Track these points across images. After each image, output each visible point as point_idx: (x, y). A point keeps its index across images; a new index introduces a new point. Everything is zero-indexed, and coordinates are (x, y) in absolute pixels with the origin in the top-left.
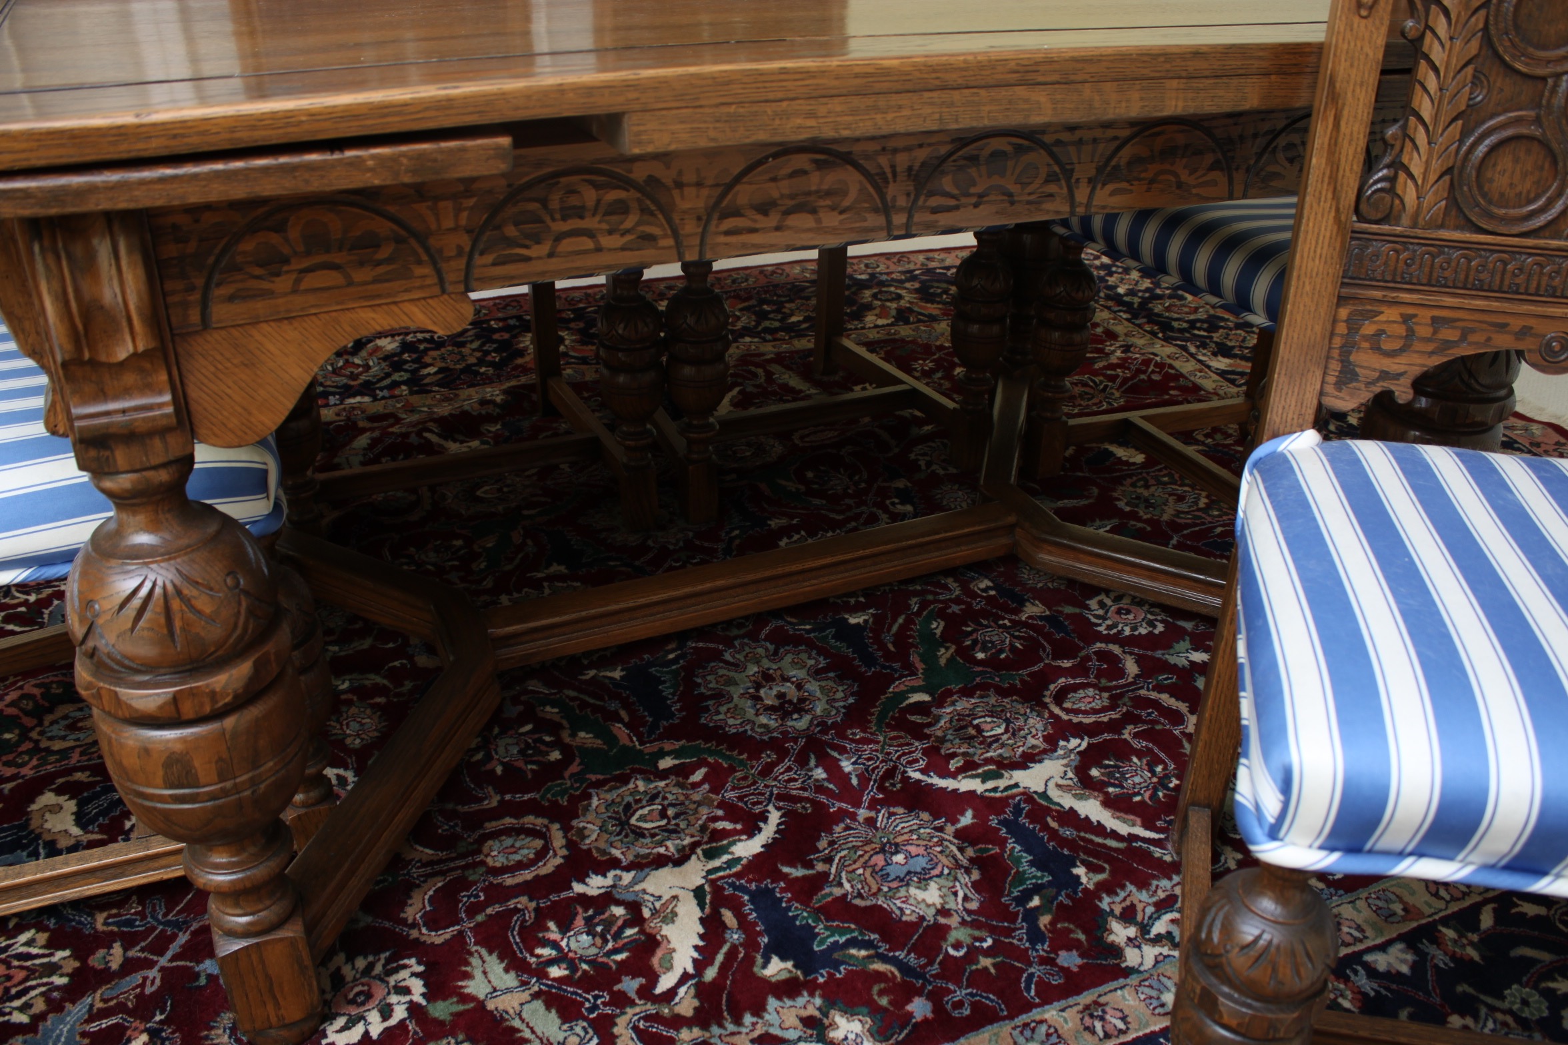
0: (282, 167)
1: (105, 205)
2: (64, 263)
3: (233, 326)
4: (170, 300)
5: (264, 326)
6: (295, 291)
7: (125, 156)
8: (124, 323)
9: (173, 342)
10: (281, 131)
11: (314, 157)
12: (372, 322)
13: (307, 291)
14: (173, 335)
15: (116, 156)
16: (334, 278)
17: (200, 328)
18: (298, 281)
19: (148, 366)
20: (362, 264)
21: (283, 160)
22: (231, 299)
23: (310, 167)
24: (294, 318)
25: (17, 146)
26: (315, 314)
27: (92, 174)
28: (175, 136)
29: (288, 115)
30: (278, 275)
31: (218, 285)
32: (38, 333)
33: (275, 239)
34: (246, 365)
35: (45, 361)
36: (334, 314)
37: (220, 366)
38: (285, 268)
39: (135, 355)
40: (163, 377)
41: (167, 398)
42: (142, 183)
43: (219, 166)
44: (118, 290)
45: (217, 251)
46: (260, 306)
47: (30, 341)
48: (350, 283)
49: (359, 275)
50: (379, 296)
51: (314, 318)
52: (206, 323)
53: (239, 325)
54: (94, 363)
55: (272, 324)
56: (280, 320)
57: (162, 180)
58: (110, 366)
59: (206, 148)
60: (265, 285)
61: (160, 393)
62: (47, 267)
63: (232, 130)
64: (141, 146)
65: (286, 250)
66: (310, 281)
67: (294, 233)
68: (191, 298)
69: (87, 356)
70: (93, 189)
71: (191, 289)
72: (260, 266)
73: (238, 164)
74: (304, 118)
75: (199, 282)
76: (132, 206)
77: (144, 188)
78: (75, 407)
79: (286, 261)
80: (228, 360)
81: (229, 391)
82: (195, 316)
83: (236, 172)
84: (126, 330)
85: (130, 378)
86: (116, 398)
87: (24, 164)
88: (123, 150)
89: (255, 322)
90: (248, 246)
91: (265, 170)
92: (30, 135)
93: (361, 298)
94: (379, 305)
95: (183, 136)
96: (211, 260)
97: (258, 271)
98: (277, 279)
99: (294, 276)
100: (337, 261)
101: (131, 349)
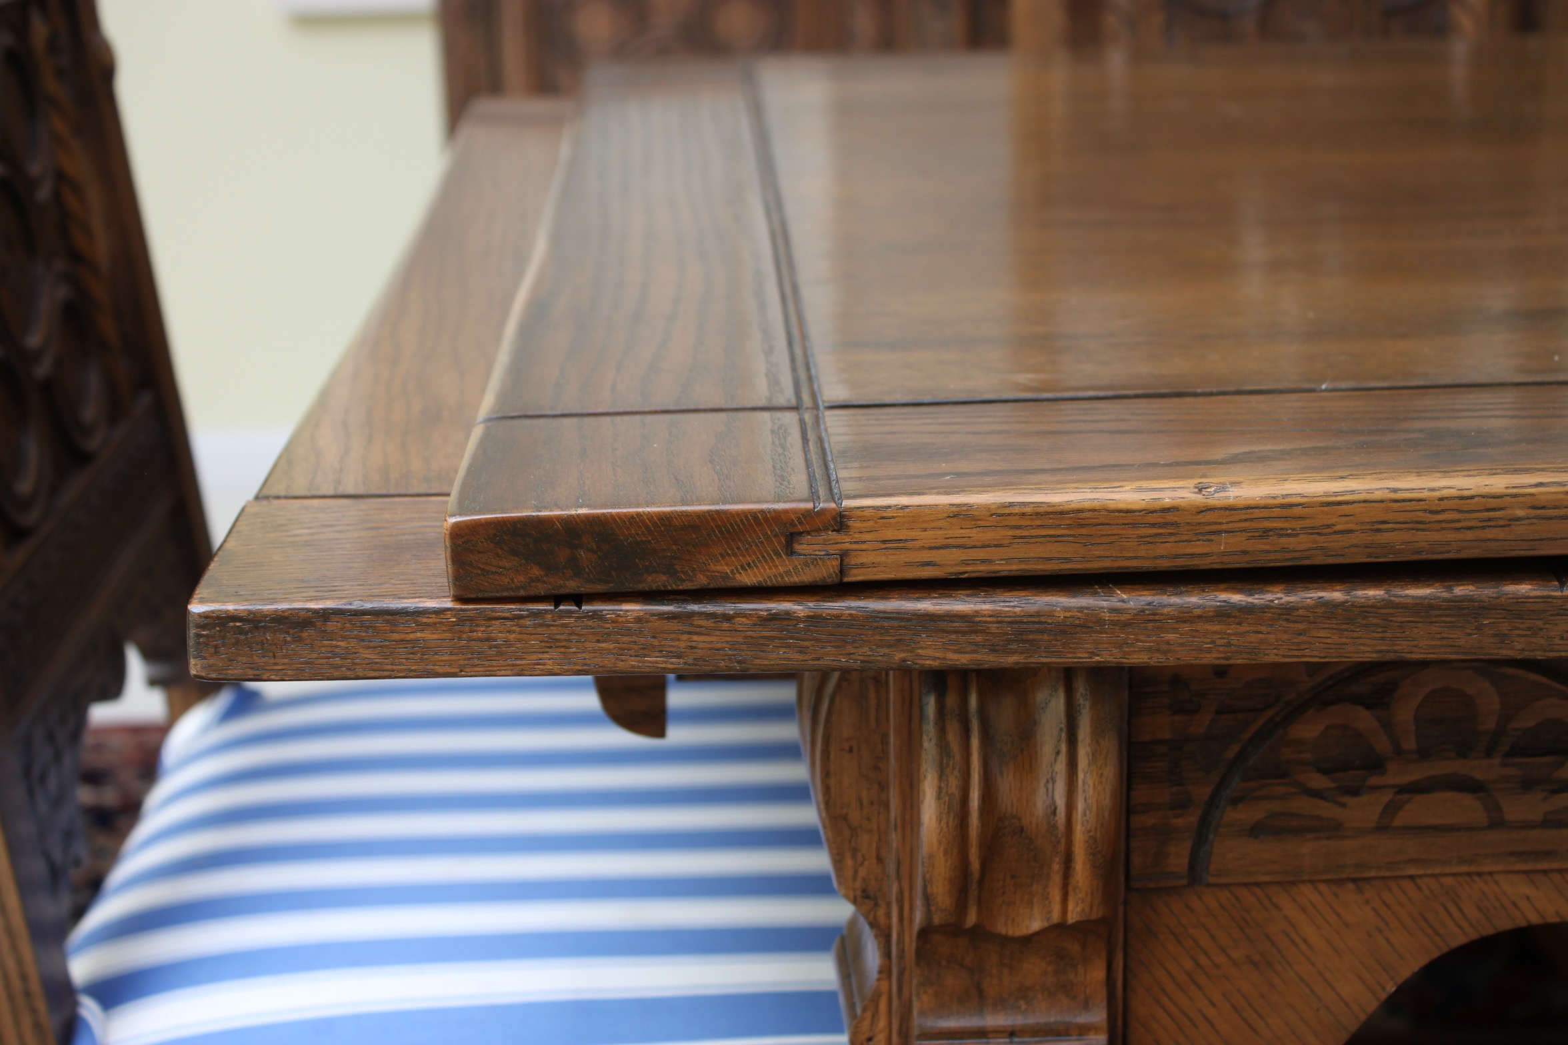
0: (1457, 607)
1: (1108, 656)
2: (975, 742)
3: (1246, 885)
4: (1138, 820)
5: (1306, 890)
6: (1381, 828)
7: (1164, 564)
8: (1056, 867)
9: (1126, 902)
10: (1469, 535)
11: (1524, 588)
12: (1523, 904)
13: (1407, 829)
14: (1128, 889)
15: (1146, 565)
16: (1466, 808)
17: (1184, 882)
18: (1391, 809)
19: (1075, 948)
20: (1527, 785)
21: (1461, 590)
22: (1256, 830)
23: (1517, 610)
24: (1368, 879)
25: (978, 536)
26: (1412, 877)
27: (1095, 594)
28: (1266, 533)
29: (1491, 504)
30: (1354, 792)
31: (1235, 801)
32: (880, 859)
33: (1364, 720)
34: (1255, 965)
35: (881, 912)
36: (1449, 881)
37: (1204, 961)
38: (1374, 780)
39: (1061, 928)
40: (1098, 974)
41: (1098, 1016)
42: (1185, 617)
43: (1336, 595)
44: (1060, 801)
45: (1247, 735)
46: (1307, 850)
47: (862, 872)
48: (1498, 823)
49: (1518, 808)
50: (1548, 854)
51: (1408, 885)
52: (1195, 875)
53: (1257, 884)
54: (979, 935)
55: (1323, 888)
56: (1340, 882)
57: (1224, 614)
58: (1005, 940)
59: (1320, 560)
60: (1326, 810)
61: (1086, 1006)
62: (943, 746)
63: (1377, 527)
64: (1199, 548)
65: (1382, 744)
66: (1419, 810)
67: (1405, 712)
68: (1179, 822)
69: (972, 918)
70: (1090, 623)
71: (1181, 804)
72: (1325, 772)
73: (1374, 593)
74: (1520, 513)
75: (1201, 793)
76: (1156, 660)
77: (1186, 628)
78: (922, 1013)
79: (1377, 765)
80: (1223, 949)
81: (1211, 1012)
82: (1178, 858)
83: (1366, 609)
84: (1057, 879)
85: (1035, 968)
86: (1001, 1004)
87: (982, 569)
88: (1163, 555)
89: (1291, 881)
90: (1309, 729)
91: (1423, 609)
92: (1002, 516)
93: (1511, 854)
94: (1545, 872)
95: (1281, 533)
96: (1233, 751)
97: (1319, 781)
98: (1351, 801)
99: (1386, 797)
100: (1478, 775)
101: (1056, 917)
